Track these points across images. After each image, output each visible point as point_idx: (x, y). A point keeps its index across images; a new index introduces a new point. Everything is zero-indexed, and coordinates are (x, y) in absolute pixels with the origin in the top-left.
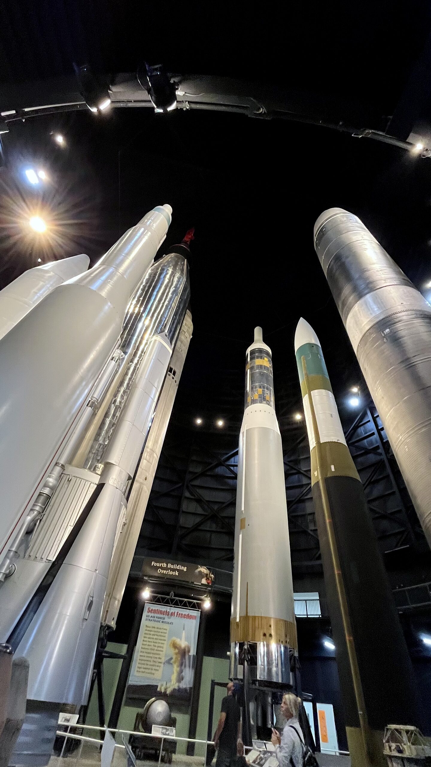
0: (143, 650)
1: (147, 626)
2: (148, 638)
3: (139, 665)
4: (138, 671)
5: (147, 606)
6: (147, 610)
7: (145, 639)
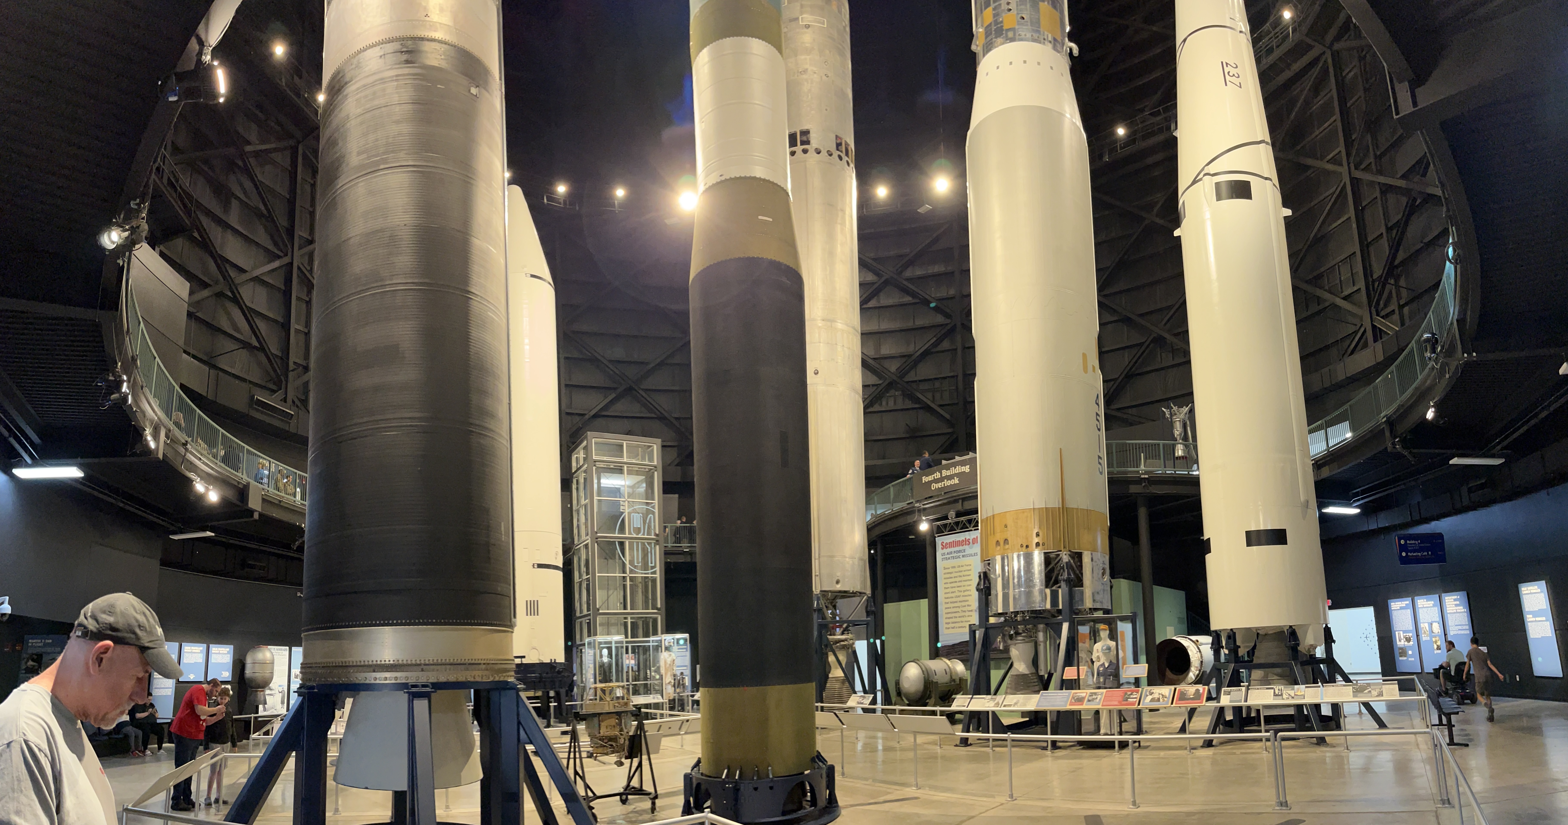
0: (947, 600)
1: (945, 569)
2: (951, 583)
3: (948, 621)
4: (949, 628)
5: (939, 540)
6: (941, 547)
7: (947, 586)
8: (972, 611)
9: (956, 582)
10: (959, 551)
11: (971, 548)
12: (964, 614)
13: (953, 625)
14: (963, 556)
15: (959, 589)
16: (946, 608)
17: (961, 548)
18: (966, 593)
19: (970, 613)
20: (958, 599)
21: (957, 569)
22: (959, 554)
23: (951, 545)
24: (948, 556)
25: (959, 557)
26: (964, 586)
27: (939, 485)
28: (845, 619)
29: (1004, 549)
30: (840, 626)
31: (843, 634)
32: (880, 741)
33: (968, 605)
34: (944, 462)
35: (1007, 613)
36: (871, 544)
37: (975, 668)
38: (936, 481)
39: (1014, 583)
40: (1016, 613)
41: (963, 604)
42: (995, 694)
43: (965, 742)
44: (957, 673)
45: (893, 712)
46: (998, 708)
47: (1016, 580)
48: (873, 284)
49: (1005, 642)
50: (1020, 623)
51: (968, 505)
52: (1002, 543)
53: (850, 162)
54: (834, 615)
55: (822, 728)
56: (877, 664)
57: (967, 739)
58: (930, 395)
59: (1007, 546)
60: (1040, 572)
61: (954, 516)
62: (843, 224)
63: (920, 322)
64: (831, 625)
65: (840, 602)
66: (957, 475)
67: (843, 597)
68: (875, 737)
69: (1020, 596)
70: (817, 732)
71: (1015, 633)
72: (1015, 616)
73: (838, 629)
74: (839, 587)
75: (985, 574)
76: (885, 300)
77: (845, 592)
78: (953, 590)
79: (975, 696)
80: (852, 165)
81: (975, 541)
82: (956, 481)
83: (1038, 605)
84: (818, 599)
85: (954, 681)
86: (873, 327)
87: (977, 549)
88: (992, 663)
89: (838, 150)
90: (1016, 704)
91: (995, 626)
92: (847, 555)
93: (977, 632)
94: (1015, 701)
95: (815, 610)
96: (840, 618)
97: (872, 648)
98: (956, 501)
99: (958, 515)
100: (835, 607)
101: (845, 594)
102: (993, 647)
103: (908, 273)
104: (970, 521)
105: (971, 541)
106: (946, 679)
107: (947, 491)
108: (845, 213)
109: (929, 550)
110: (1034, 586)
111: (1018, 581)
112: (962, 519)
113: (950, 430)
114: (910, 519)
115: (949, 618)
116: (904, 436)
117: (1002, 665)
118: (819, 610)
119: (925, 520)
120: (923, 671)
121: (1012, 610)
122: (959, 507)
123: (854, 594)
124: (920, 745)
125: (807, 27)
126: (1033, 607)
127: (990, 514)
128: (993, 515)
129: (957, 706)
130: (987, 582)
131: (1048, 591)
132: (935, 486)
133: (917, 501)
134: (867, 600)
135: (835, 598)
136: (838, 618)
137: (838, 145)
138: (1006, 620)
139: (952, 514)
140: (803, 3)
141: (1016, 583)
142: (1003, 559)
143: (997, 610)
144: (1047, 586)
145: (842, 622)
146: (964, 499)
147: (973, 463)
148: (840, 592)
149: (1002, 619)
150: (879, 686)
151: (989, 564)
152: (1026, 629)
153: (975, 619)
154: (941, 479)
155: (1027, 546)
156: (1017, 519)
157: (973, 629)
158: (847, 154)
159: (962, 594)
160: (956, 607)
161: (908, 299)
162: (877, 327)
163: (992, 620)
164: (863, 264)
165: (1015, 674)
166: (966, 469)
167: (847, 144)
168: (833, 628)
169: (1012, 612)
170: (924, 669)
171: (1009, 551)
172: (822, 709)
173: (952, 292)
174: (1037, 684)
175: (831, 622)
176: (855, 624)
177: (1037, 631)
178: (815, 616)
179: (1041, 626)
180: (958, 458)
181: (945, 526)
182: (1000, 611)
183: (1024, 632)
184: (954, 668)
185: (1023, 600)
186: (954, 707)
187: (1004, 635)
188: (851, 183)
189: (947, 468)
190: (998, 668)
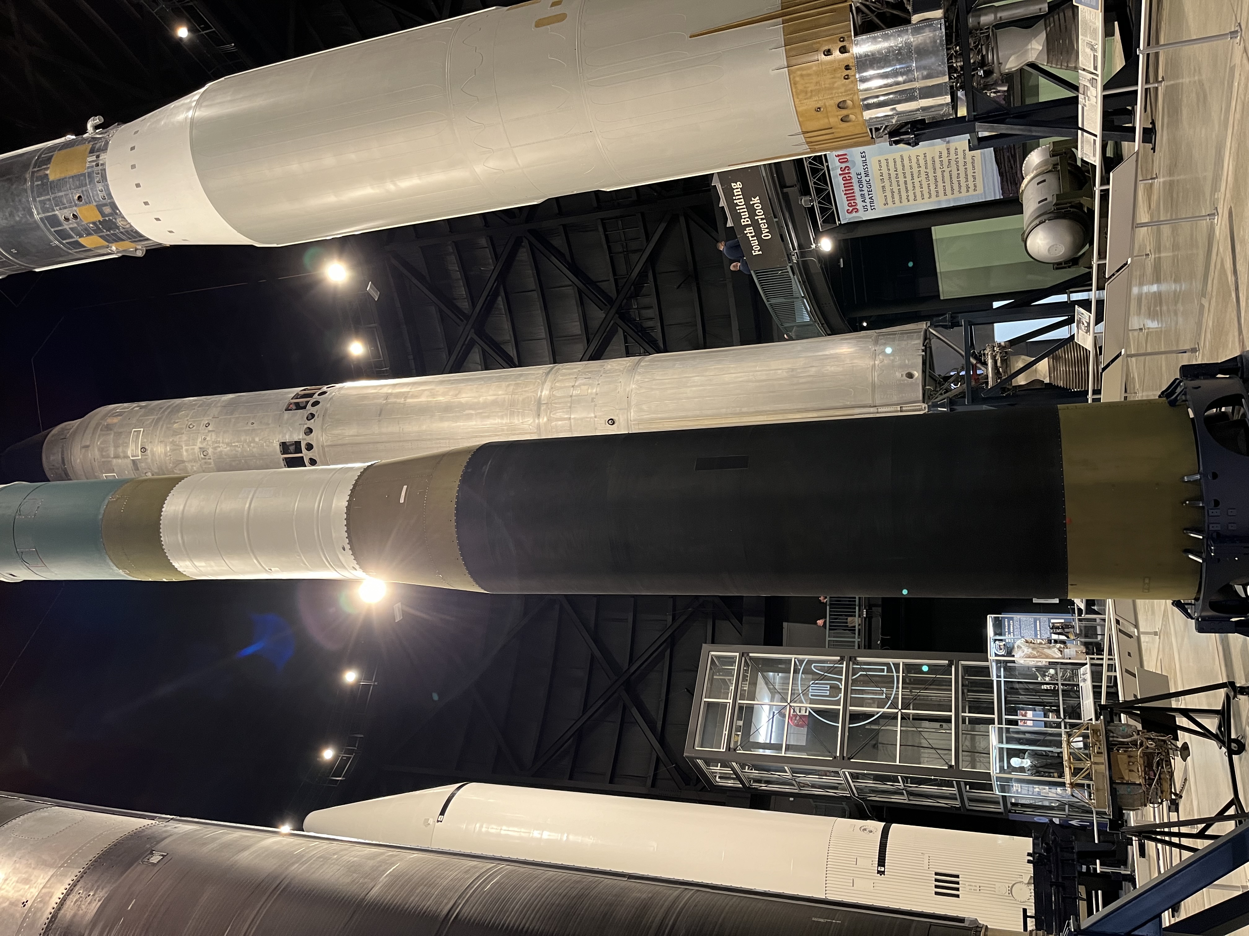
0: (933, 193)
1: (886, 203)
2: (907, 191)
3: (964, 189)
4: (975, 186)
5: (845, 218)
6: (854, 214)
7: (911, 197)
8: (948, 149)
9: (906, 182)
10: (860, 182)
11: (854, 163)
12: (953, 163)
13: (970, 179)
14: (867, 175)
15: (915, 176)
16: (945, 194)
17: (855, 181)
18: (922, 162)
19: (952, 151)
20: (931, 175)
21: (887, 183)
22: (864, 183)
23: (851, 198)
24: (868, 200)
25: (868, 182)
26: (911, 168)
27: (764, 227)
28: (964, 362)
29: (854, 106)
30: (975, 368)
31: (985, 364)
32: (1145, 289)
33: (940, 157)
34: (730, 224)
35: (952, 87)
36: (854, 327)
37: (1036, 131)
38: (758, 232)
39: (904, 82)
40: (952, 70)
41: (938, 165)
42: (1076, 88)
43: (1149, 134)
44: (1044, 163)
45: (1101, 268)
46: (1099, 79)
47: (900, 79)
48: (484, 351)
49: (996, 84)
50: (966, 60)
51: (791, 177)
52: (844, 112)
53: (320, 391)
54: (958, 379)
55: (1126, 391)
56: (1028, 304)
57: (1145, 130)
58: (634, 257)
59: (849, 103)
60: (886, 38)
61: (808, 198)
62: (405, 395)
63: (531, 282)
64: (973, 383)
65: (939, 371)
66: (747, 203)
67: (932, 367)
68: (1140, 298)
69: (925, 68)
70: (1131, 398)
71: (982, 67)
72: (956, 70)
73: (979, 372)
74: (917, 374)
75: (892, 134)
76: (505, 334)
77: (924, 363)
78: (917, 185)
79: (1080, 126)
80: (325, 388)
81: (843, 159)
82: (756, 200)
83: (937, 33)
84: (935, 405)
85: (1055, 166)
86: (544, 347)
87: (855, 153)
88: (1029, 101)
89: (305, 408)
90: (1093, 49)
91: (972, 106)
92: (872, 363)
93: (981, 135)
94: (1088, 50)
95: (952, 410)
96: (962, 370)
97: (1006, 315)
98: (786, 197)
99: (805, 191)
100: (946, 378)
101: (928, 363)
102: (1003, 102)
103: (465, 305)
104: (814, 171)
105: (844, 165)
106: (1052, 180)
107: (771, 214)
108: (391, 394)
109: (860, 233)
110: (908, 45)
111: (902, 74)
112: (811, 184)
113: (682, 220)
114: (816, 268)
115: (960, 187)
116: (695, 289)
117: (1032, 83)
118: (952, 402)
119: (816, 243)
120: (1040, 223)
121: (946, 79)
122: (793, 192)
123: (927, 348)
124: (1152, 216)
125: (144, 450)
126: (941, 41)
127: (801, 139)
128: (804, 133)
129: (1094, 155)
130: (903, 130)
131: (915, 18)
132: (766, 235)
133: (790, 260)
134: (936, 326)
135: (932, 377)
136: (963, 373)
137: (298, 407)
138: (962, 88)
139: (804, 201)
140: (112, 456)
141: (905, 77)
142: (869, 107)
143: (948, 104)
144: (908, 22)
145: (968, 366)
146: (783, 186)
147: (727, 177)
148: (924, 372)
149: (960, 94)
150: (1062, 298)
151: (877, 130)
152: (976, 47)
153: (961, 142)
154: (755, 225)
155: (847, 68)
156: (806, 93)
157: (976, 142)
158: (311, 395)
159: (923, 169)
160: (943, 177)
161: (500, 302)
162: (544, 342)
163: (962, 112)
164: (457, 368)
165: (1046, 57)
166: (737, 186)
167: (297, 396)
168: (977, 380)
169: (950, 78)
170: (1037, 222)
171: (856, 97)
172: (1097, 392)
173: (483, 242)
174: (1061, 14)
175: (969, 384)
176: (970, 346)
177: (979, 27)
178: (959, 409)
179: (971, 21)
180: (723, 203)
181: (823, 210)
182: (948, 99)
183: (980, 51)
184: (1036, 168)
185: (931, 61)
186: (1096, 160)
187: (987, 87)
188: (349, 388)
189: (737, 217)
190: (1035, 90)
